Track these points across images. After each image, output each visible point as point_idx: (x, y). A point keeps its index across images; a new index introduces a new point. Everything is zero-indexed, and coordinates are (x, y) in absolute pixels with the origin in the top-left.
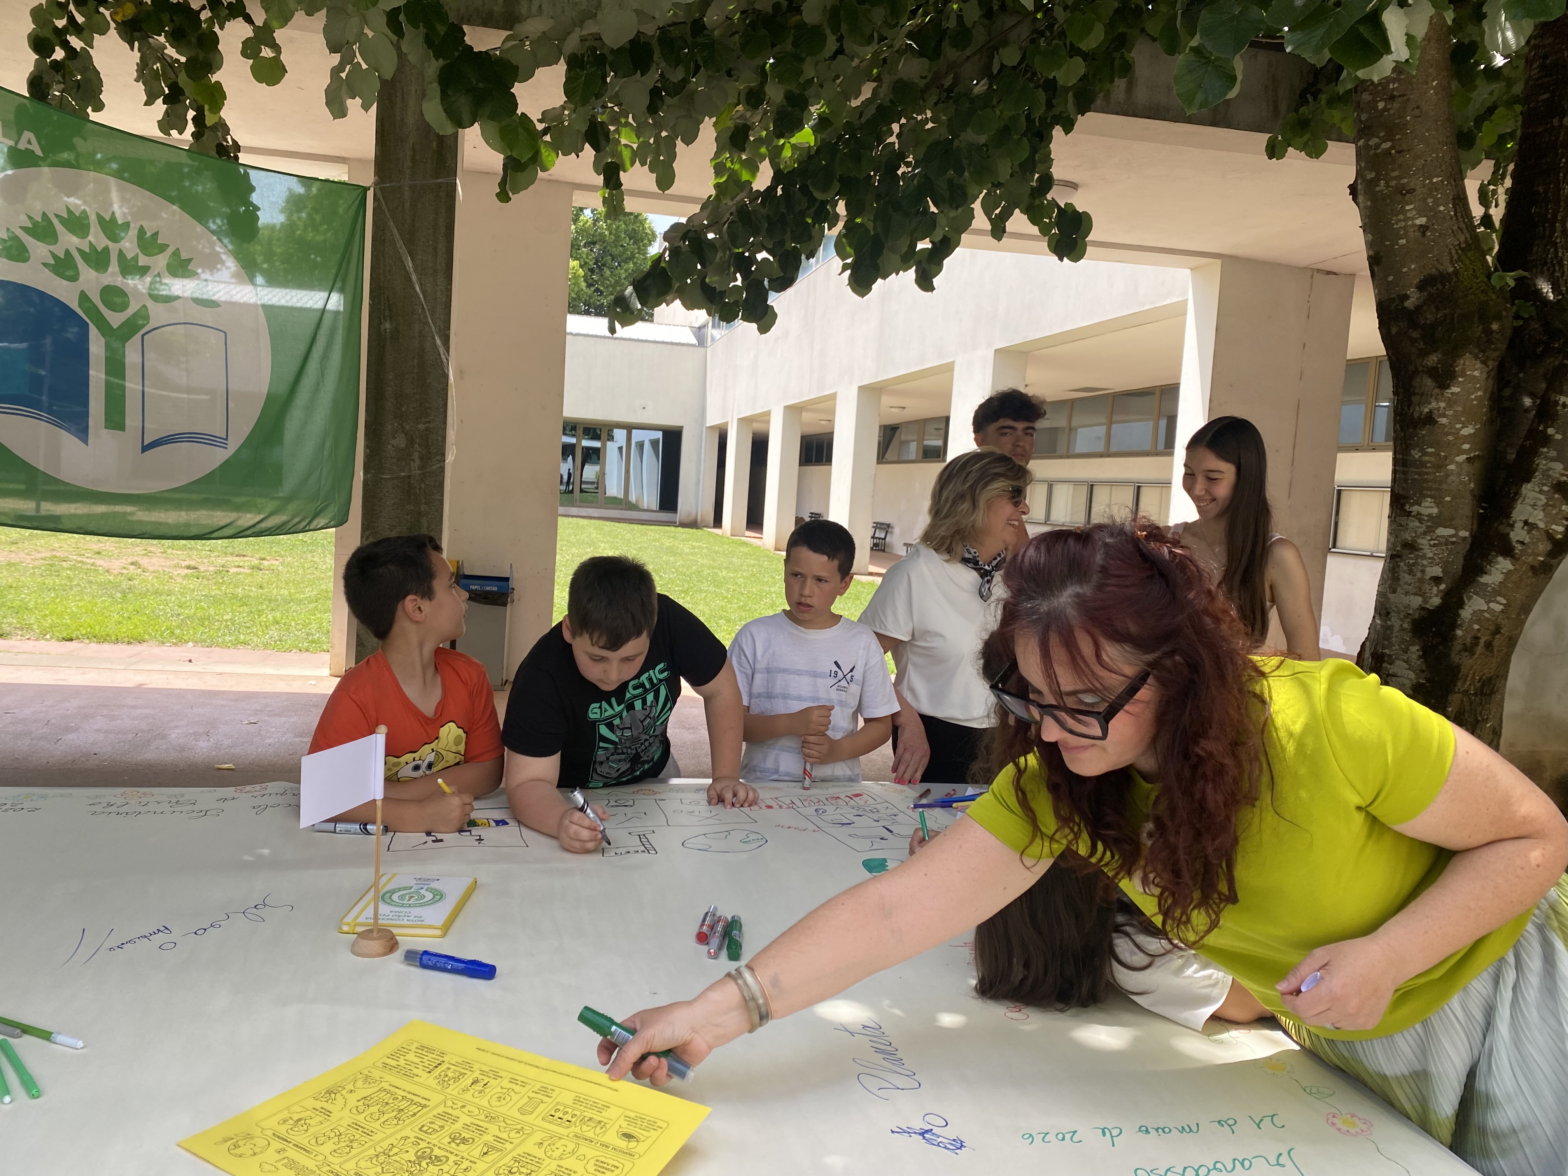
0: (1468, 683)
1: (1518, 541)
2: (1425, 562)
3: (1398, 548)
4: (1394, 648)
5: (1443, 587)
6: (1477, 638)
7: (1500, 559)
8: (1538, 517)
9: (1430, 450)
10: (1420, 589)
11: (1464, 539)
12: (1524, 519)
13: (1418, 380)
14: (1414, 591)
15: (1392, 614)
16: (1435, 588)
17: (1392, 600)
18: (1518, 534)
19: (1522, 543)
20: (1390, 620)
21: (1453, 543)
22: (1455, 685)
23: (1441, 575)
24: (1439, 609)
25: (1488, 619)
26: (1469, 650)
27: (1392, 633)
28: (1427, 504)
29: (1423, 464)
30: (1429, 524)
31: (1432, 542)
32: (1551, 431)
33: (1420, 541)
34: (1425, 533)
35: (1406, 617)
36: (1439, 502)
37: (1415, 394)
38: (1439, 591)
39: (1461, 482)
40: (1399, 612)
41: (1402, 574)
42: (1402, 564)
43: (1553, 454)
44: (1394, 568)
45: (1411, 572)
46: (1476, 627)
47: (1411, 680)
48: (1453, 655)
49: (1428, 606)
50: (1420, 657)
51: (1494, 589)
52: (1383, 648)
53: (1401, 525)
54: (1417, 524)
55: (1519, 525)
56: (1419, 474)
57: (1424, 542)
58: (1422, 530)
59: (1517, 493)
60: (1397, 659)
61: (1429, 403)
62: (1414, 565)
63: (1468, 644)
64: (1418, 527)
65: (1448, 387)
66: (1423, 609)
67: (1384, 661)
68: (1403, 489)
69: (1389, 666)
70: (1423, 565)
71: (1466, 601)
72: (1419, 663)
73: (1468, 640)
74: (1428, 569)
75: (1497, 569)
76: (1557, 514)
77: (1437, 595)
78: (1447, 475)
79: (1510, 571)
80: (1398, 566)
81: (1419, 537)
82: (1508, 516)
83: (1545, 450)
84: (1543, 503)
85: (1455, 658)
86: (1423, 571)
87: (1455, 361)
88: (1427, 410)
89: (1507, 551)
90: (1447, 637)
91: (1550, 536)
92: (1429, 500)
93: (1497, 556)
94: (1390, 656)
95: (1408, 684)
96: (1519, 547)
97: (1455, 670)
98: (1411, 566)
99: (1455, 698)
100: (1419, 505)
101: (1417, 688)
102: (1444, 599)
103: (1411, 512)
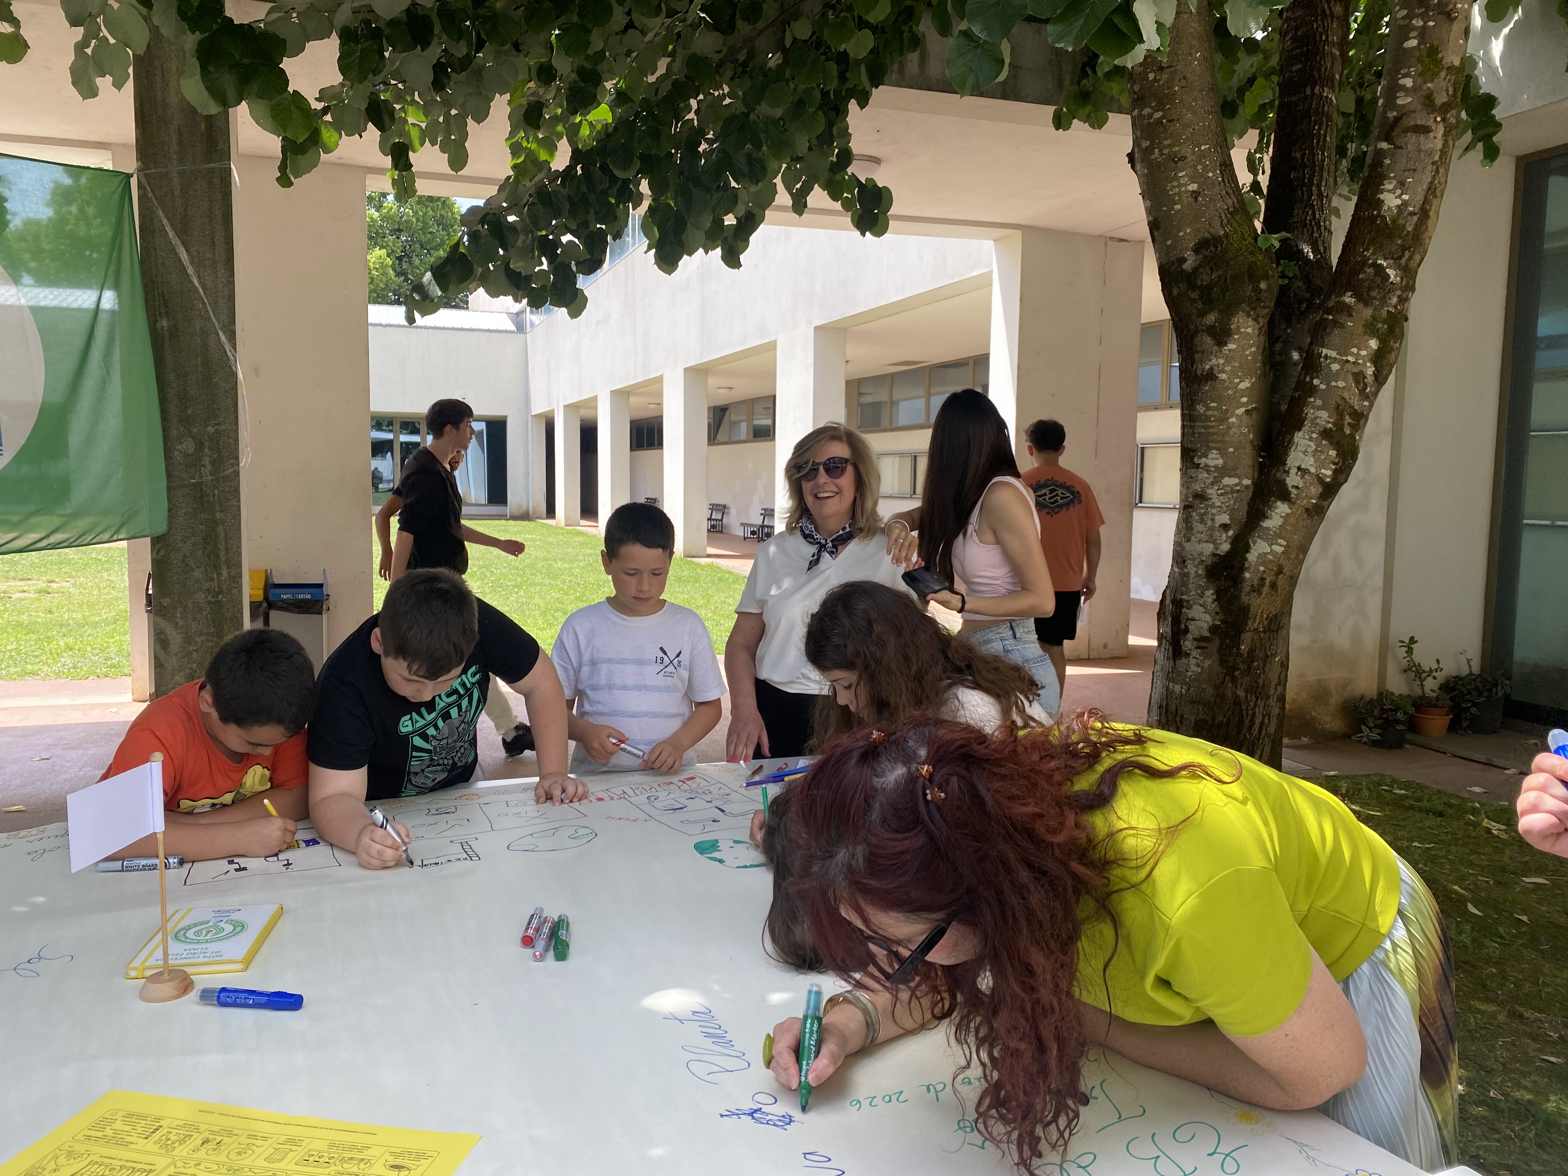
0: (1258, 621)
1: (1293, 486)
2: (1214, 511)
3: (1190, 499)
4: (1191, 594)
5: (1231, 533)
6: (1263, 579)
7: (1279, 503)
8: (1309, 463)
9: (1213, 405)
10: (1211, 536)
11: (1247, 487)
12: (1297, 465)
13: (1199, 338)
14: (1206, 539)
15: (1188, 562)
16: (1224, 535)
17: (1187, 549)
18: (1293, 480)
19: (1297, 488)
20: (1186, 567)
21: (1238, 491)
22: (1246, 625)
23: (1229, 522)
24: (1229, 553)
25: (1271, 561)
26: (1257, 590)
27: (1188, 579)
28: (1213, 456)
29: (1208, 418)
30: (1216, 474)
31: (1219, 492)
32: (1316, 382)
33: (1209, 491)
34: (1213, 484)
35: (1199, 564)
36: (1223, 453)
37: (1197, 352)
38: (1228, 537)
39: (1242, 434)
40: (1193, 560)
41: (1195, 524)
42: (1194, 514)
43: (1319, 402)
44: (1187, 518)
45: (1202, 521)
46: (1262, 568)
47: (1207, 622)
48: (1243, 597)
49: (1219, 552)
50: (1215, 600)
51: (1275, 532)
52: (1182, 594)
53: (1191, 477)
54: (1206, 475)
55: (1294, 471)
56: (1205, 427)
57: (1212, 492)
58: (1209, 481)
59: (1291, 441)
60: (1195, 603)
61: (1210, 360)
62: (1204, 514)
63: (1256, 585)
64: (1207, 478)
65: (1225, 344)
66: (1214, 555)
67: (1183, 607)
68: (1192, 442)
69: (1187, 611)
70: (1213, 514)
71: (1252, 545)
72: (1214, 606)
73: (1255, 581)
74: (1217, 518)
75: (1277, 513)
76: (1326, 459)
77: (1226, 542)
78: (1229, 428)
79: (1287, 515)
80: (1191, 516)
81: (1207, 487)
82: (1284, 464)
83: (1312, 399)
84: (1313, 449)
85: (1245, 599)
86: (1213, 520)
87: (1230, 320)
88: (1208, 367)
89: (1285, 496)
90: (1236, 580)
91: (1320, 480)
92: (1214, 451)
93: (1276, 502)
94: (1188, 601)
95: (1205, 626)
96: (1294, 491)
97: (1245, 610)
98: (1202, 516)
99: (1247, 637)
100: (1206, 457)
101: (1213, 629)
102: (1232, 544)
103: (1199, 464)
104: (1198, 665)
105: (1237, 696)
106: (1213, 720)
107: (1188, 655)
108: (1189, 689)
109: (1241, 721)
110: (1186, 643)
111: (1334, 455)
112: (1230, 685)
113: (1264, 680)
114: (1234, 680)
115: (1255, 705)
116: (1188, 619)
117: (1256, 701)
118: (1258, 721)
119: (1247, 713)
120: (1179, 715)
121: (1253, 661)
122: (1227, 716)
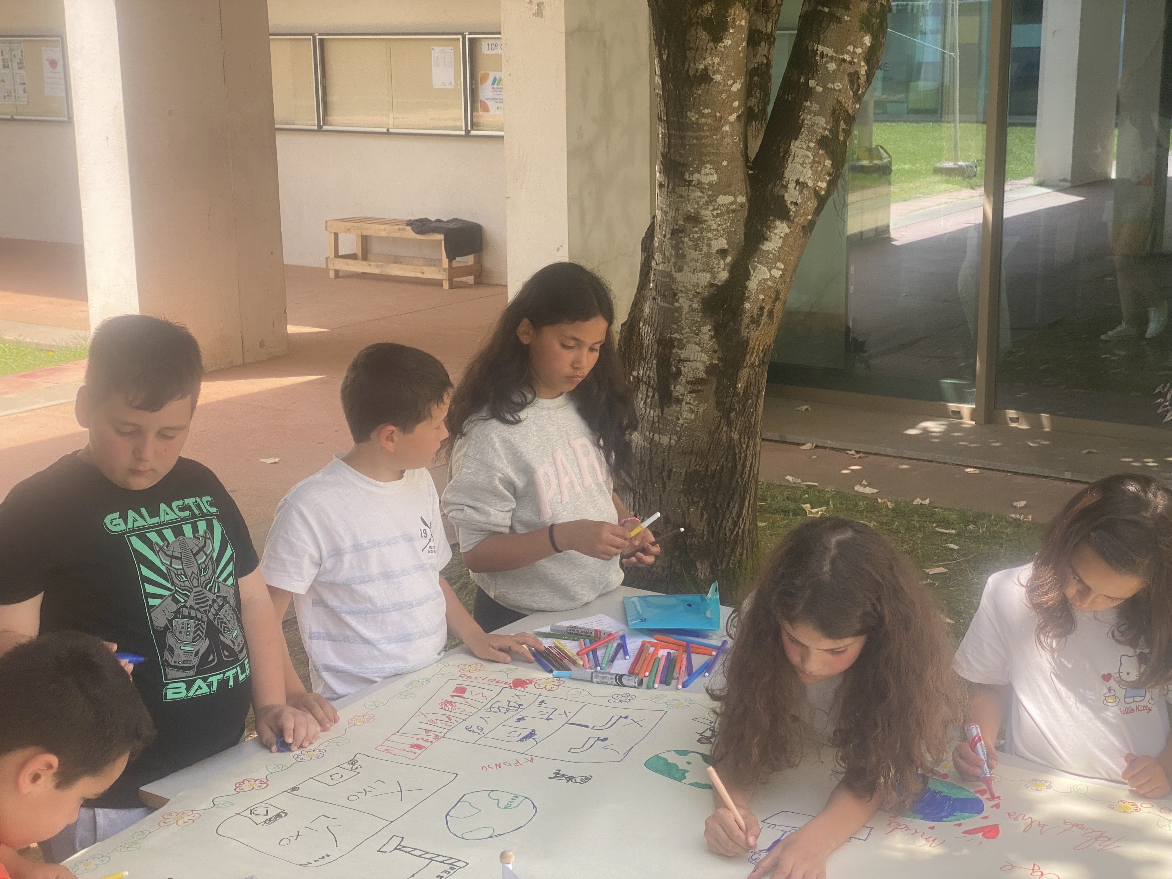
0: (755, 355)
1: (792, 202)
2: (710, 235)
3: (681, 222)
4: (684, 332)
5: (729, 259)
6: (762, 308)
7: (778, 223)
8: (807, 176)
9: (706, 111)
10: (708, 265)
11: (742, 205)
12: (795, 179)
13: (693, 32)
14: (702, 268)
15: (680, 295)
16: (722, 262)
17: (678, 279)
18: (792, 195)
19: (796, 204)
20: (678, 301)
21: (734, 211)
22: (744, 360)
23: (726, 247)
24: (728, 282)
25: (770, 287)
26: (755, 321)
27: (681, 315)
28: (707, 171)
29: (700, 127)
30: (710, 193)
31: (715, 213)
32: (812, 83)
33: (703, 212)
34: (707, 204)
35: (695, 296)
36: (717, 168)
37: (690, 49)
38: (725, 265)
39: (734, 144)
40: (687, 292)
41: (688, 251)
42: (686, 239)
43: (816, 107)
44: (677, 245)
45: (696, 247)
46: (761, 297)
47: (704, 362)
48: (742, 330)
49: (716, 282)
50: (712, 337)
51: (774, 255)
52: (672, 332)
53: (681, 196)
54: (699, 194)
55: (792, 186)
56: (697, 138)
57: (707, 213)
58: (704, 200)
59: (787, 151)
60: (688, 342)
61: (704, 59)
62: (699, 239)
63: (755, 316)
64: (700, 197)
65: (721, 40)
66: (712, 285)
67: (674, 347)
68: (681, 156)
69: (679, 351)
70: (709, 239)
71: (752, 271)
72: (711, 343)
73: (755, 311)
74: (714, 243)
75: (776, 234)
76: (822, 169)
77: (724, 269)
78: (723, 138)
79: (786, 235)
80: (683, 242)
81: (701, 208)
82: (782, 178)
83: (808, 104)
84: (810, 161)
85: (744, 333)
86: (709, 245)
87: (727, 12)
88: (702, 66)
89: (784, 215)
90: (736, 312)
91: (816, 193)
92: (708, 166)
93: (774, 221)
94: (680, 340)
95: (702, 367)
96: (793, 208)
97: (744, 344)
98: (695, 240)
99: (744, 373)
100: (699, 172)
101: (710, 370)
102: (731, 272)
103: (692, 181)
104: (691, 411)
105: (731, 440)
106: (707, 471)
107: (679, 401)
108: (679, 439)
109: (735, 466)
110: (678, 387)
111: (830, 166)
112: (725, 429)
113: (755, 418)
114: (729, 424)
115: (747, 446)
116: (679, 361)
117: (748, 442)
118: (748, 464)
119: (740, 457)
120: (666, 469)
121: (747, 400)
122: (721, 463)
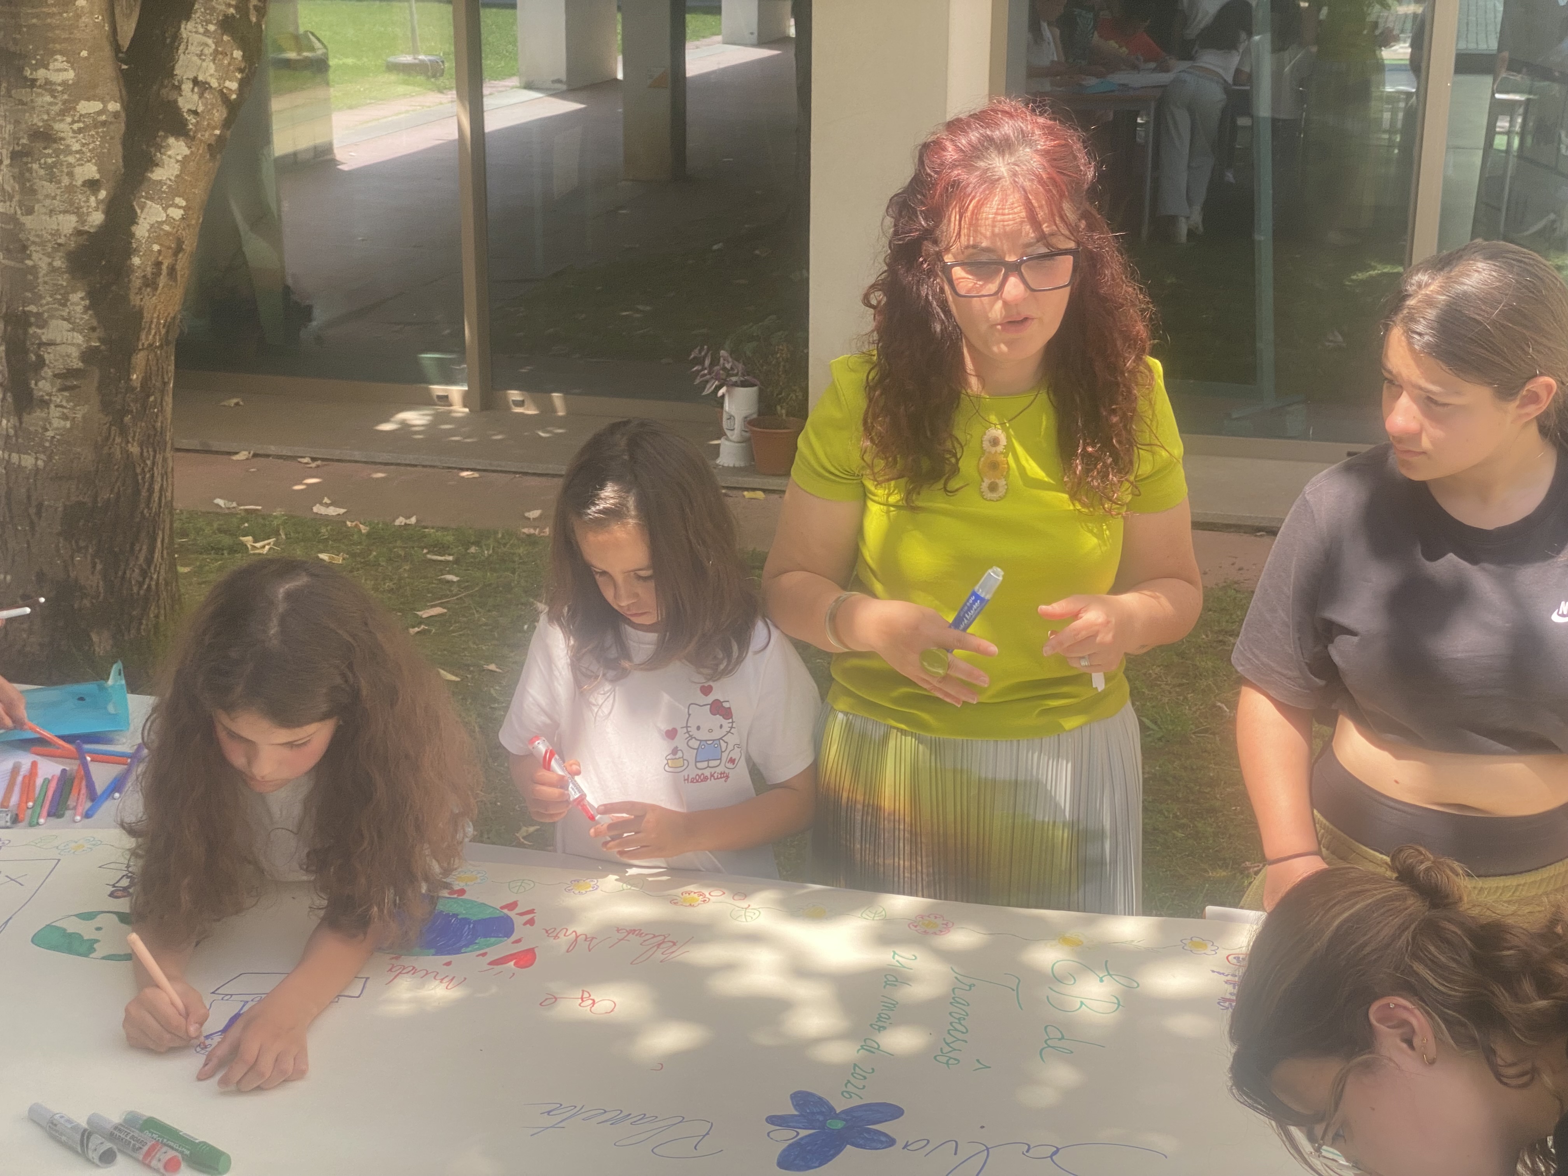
0: (153, 332)
1: (189, 111)
2: (71, 159)
3: (24, 141)
4: (44, 302)
5: (103, 194)
6: (158, 264)
7: (171, 140)
8: (209, 72)
10: (71, 203)
11: (116, 115)
12: (191, 77)
14: (62, 208)
15: (33, 248)
16: (93, 199)
17: (29, 225)
18: (187, 100)
19: (195, 113)
20: (29, 257)
21: (104, 124)
22: (138, 339)
23: (97, 176)
24: (104, 227)
25: (168, 234)
26: (150, 283)
27: (36, 277)
28: (58, 65)
29: (42, 1)
30: (66, 97)
31: (76, 126)
33: (57, 126)
34: (63, 113)
35: (55, 250)
36: (73, 60)
38: (99, 202)
39: (96, 25)
40: (43, 244)
41: (38, 184)
42: (35, 166)
44: (22, 174)
45: (52, 178)
46: (156, 247)
47: (79, 345)
48: (132, 296)
49: (86, 228)
50: (87, 309)
51: (170, 187)
52: (26, 303)
53: (22, 103)
54: (48, 99)
55: (187, 87)
56: (37, 16)
57: (63, 127)
58: (57, 108)
59: (176, 37)
60: (52, 317)
62: (54, 165)
63: (149, 276)
64: (51, 104)
66: (80, 233)
67: (30, 325)
68: (16, 42)
69: (39, 331)
70: (70, 165)
71: (139, 211)
72: (86, 317)
73: (149, 269)
74: (78, 170)
75: (170, 157)
76: (229, 64)
77: (97, 209)
78: (78, 16)
79: (185, 157)
80: (30, 170)
81: (54, 120)
82: (171, 74)
84: (211, 50)
85: (135, 300)
86: (71, 174)
89: (179, 128)
90: (121, 271)
91: (224, 96)
92: (58, 57)
93: (166, 137)
94: (38, 315)
95: (75, 352)
96: (192, 119)
97: (136, 318)
98: (49, 168)
99: (140, 359)
100: (46, 67)
101: (88, 356)
102: (107, 213)
103: (35, 80)
104: (65, 417)
105: (128, 455)
106: (95, 501)
107: (45, 404)
108: (50, 458)
109: (137, 492)
110: (41, 384)
111: (240, 58)
112: (118, 440)
113: (162, 423)
114: (123, 431)
115: (153, 463)
116: (41, 344)
117: (154, 457)
118: (157, 487)
119: (144, 478)
120: (34, 503)
121: (148, 396)
122: (116, 490)
